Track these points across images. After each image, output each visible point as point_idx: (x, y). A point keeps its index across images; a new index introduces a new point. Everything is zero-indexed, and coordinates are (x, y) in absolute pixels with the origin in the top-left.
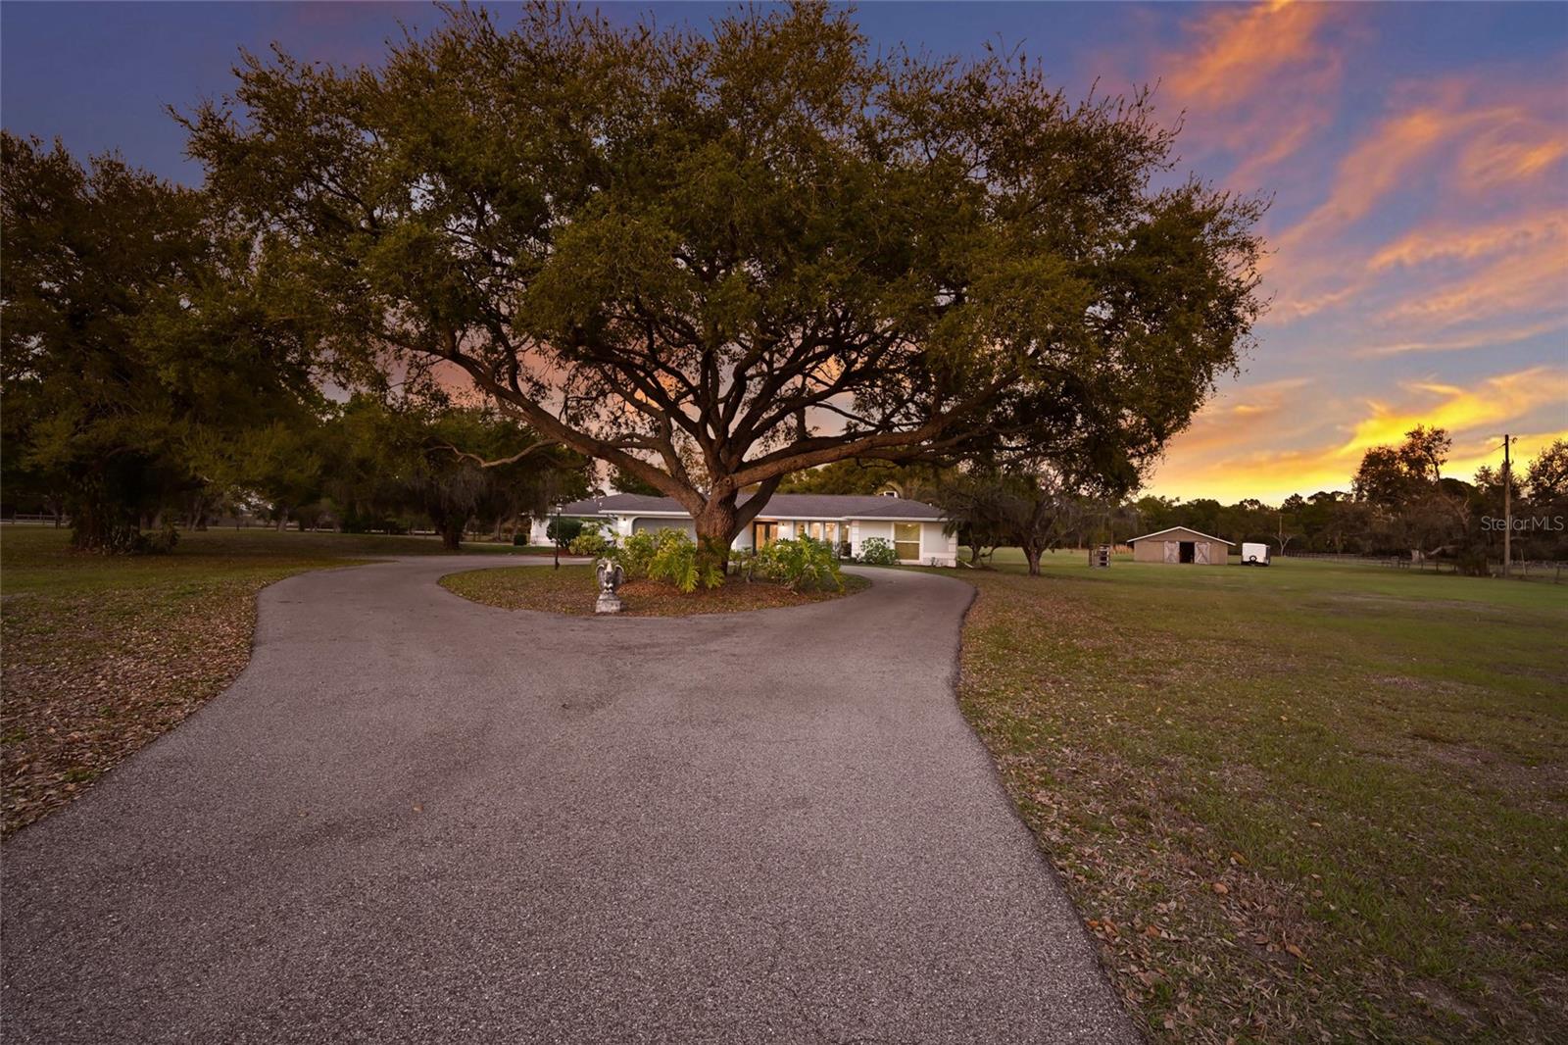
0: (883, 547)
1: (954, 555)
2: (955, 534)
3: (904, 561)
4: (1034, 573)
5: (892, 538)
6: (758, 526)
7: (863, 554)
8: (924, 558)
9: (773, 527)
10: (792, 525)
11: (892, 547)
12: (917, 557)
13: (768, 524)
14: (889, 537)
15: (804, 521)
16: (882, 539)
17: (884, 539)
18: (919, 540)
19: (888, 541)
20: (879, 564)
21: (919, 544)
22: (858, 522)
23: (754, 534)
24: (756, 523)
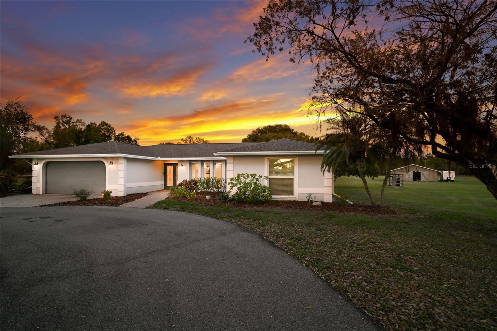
0: (255, 184)
1: (330, 191)
6: (168, 167)
7: (234, 192)
8: (300, 193)
9: (177, 166)
10: (188, 165)
11: (266, 183)
12: (292, 193)
13: (174, 165)
15: (197, 161)
17: (255, 175)
18: (293, 175)
19: (261, 177)
20: (250, 203)
21: (293, 178)
22: (232, 158)
23: (165, 173)
24: (166, 165)
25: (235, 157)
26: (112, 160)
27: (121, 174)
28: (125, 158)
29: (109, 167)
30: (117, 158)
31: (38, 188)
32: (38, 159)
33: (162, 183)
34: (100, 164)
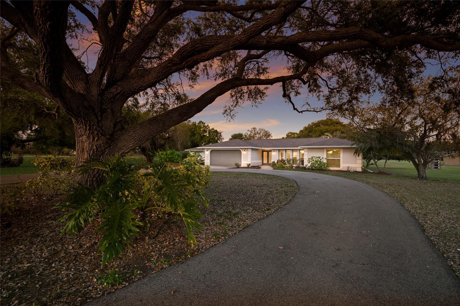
0: (320, 161)
1: (360, 166)
2: (361, 154)
3: (332, 168)
4: (421, 177)
5: (325, 157)
6: (264, 153)
7: (309, 165)
8: (343, 166)
9: (270, 152)
10: (278, 152)
11: (325, 161)
12: (339, 166)
13: (268, 152)
14: (323, 156)
15: (283, 150)
16: (319, 157)
17: (320, 157)
18: (340, 158)
19: (323, 158)
20: (318, 170)
21: (340, 159)
22: (307, 149)
23: (263, 156)
24: (263, 151)
25: (308, 148)
26: (245, 149)
27: (250, 156)
28: (251, 148)
29: (243, 153)
30: (247, 149)
31: (208, 163)
32: (207, 149)
33: (261, 161)
34: (239, 151)
